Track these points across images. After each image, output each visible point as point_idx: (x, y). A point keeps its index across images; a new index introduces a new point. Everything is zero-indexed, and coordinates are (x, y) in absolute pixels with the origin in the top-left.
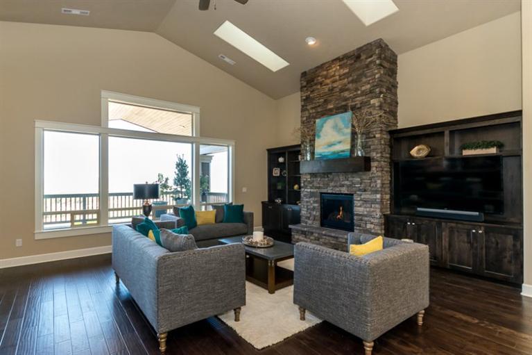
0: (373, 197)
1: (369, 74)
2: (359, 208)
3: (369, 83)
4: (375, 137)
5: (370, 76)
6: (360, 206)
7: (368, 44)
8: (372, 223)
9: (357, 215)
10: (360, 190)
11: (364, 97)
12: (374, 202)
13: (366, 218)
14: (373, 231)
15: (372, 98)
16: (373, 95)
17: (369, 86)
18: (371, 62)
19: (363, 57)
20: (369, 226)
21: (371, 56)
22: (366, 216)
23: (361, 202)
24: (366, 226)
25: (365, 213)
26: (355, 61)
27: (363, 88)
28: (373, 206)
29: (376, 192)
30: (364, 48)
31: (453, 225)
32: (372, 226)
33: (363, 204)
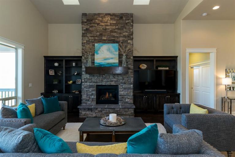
0: (129, 86)
1: (127, 28)
2: (122, 92)
3: (127, 32)
4: (130, 58)
5: (128, 29)
6: (122, 91)
7: (127, 13)
8: (129, 99)
9: (121, 95)
10: (122, 83)
11: (124, 38)
12: (129, 88)
13: (125, 97)
14: (129, 102)
15: (129, 40)
16: (130, 38)
17: (127, 34)
18: (128, 23)
19: (124, 19)
20: (127, 100)
21: (128, 20)
22: (125, 95)
23: (123, 89)
24: (125, 100)
25: (125, 94)
26: (120, 19)
27: (124, 34)
28: (129, 90)
29: (131, 84)
30: (125, 15)
31: (160, 95)
32: (129, 100)
33: (124, 90)
